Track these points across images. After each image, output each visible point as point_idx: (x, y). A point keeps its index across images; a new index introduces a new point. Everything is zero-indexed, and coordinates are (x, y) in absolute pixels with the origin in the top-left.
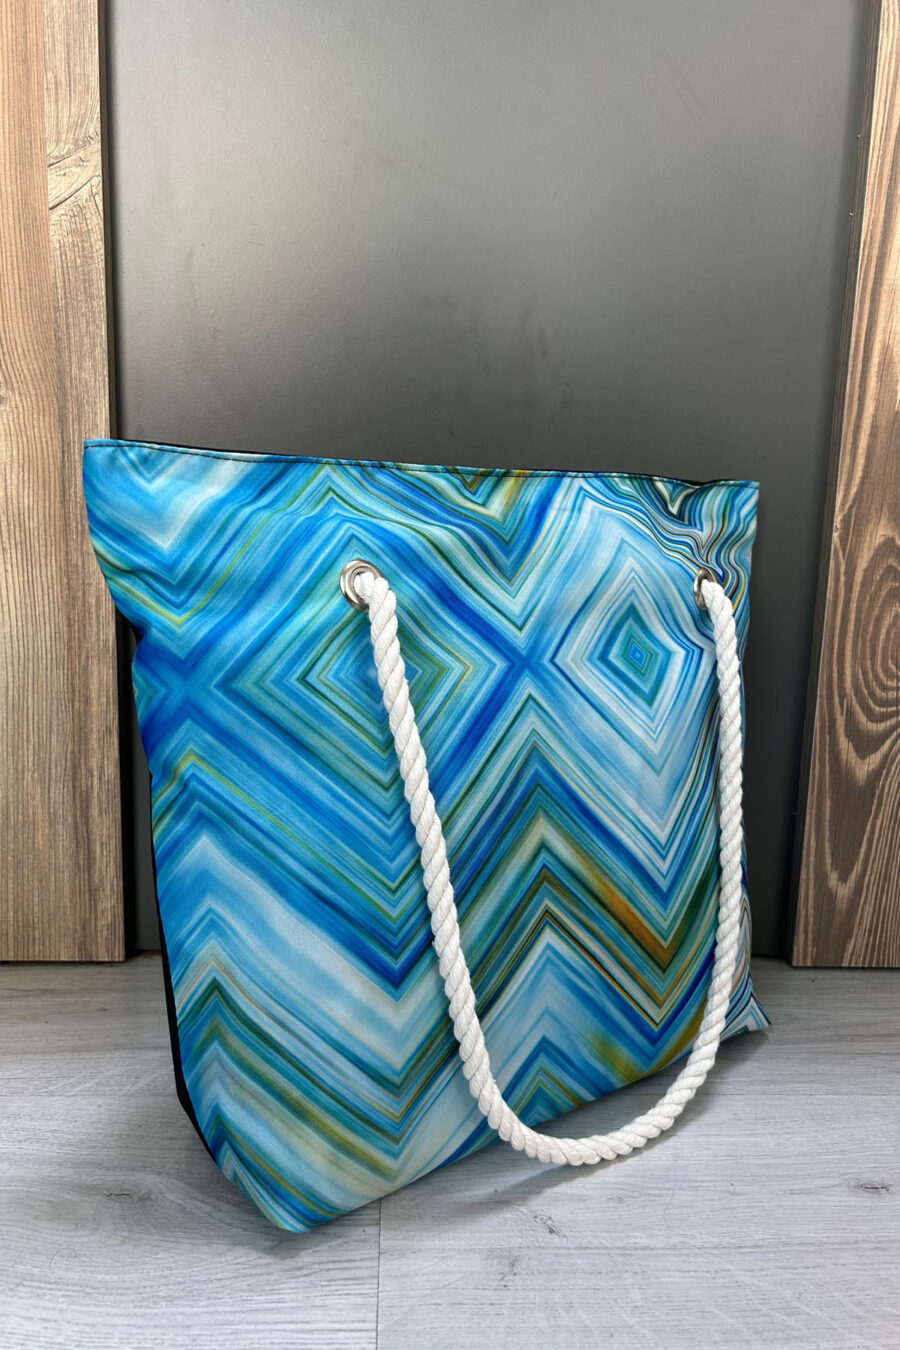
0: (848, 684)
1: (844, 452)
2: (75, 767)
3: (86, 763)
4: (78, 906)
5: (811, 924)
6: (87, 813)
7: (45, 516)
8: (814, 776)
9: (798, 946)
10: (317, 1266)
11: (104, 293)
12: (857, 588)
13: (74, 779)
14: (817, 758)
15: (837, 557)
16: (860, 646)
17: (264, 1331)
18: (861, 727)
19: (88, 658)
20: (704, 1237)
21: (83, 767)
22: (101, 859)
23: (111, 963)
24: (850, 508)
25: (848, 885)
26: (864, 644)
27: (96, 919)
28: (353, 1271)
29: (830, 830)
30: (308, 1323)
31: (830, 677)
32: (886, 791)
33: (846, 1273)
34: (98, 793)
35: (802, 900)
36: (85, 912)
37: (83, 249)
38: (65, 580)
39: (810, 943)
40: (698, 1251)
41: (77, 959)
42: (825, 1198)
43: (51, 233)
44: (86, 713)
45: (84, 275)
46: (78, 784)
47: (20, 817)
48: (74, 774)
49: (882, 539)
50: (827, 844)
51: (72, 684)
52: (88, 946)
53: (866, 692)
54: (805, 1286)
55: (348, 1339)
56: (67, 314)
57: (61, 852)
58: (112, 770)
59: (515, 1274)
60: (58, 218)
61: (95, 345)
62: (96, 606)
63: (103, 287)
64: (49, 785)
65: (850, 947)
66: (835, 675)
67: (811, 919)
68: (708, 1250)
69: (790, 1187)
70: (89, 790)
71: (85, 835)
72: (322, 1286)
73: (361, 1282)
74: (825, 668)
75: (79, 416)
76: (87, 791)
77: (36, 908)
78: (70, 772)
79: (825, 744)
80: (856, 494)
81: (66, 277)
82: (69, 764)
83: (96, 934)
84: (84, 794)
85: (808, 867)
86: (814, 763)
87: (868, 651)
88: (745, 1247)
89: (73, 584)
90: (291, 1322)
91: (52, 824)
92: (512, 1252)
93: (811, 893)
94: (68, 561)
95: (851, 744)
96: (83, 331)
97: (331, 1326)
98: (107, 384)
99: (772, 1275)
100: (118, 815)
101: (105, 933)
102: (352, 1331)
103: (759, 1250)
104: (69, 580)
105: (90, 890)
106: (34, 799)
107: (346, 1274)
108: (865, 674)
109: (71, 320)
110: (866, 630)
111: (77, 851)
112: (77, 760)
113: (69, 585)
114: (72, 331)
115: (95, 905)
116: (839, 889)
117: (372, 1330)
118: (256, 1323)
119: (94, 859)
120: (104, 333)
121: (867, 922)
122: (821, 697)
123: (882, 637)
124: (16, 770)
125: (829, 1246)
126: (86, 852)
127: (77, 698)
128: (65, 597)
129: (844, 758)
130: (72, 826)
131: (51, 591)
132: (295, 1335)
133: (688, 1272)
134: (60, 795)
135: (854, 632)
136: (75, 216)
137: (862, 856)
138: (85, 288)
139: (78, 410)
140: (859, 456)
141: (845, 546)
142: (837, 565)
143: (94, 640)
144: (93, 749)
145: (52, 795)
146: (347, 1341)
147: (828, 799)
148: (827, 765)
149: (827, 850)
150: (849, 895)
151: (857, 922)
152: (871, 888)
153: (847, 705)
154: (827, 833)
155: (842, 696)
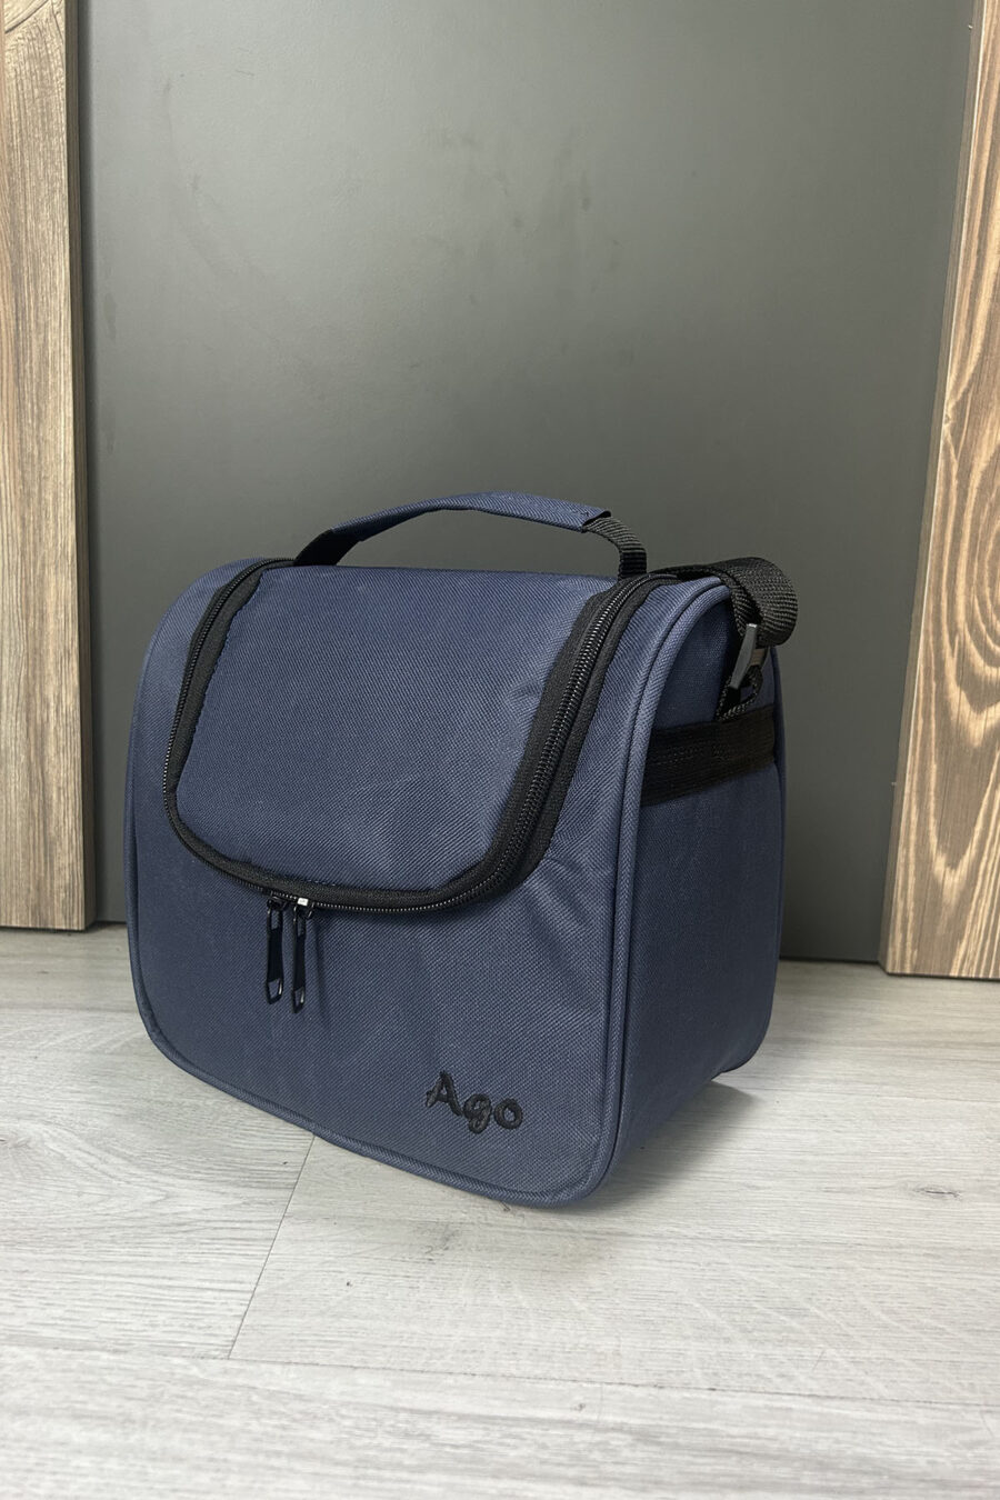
0: (961, 617)
1: (958, 320)
2: (29, 696)
3: (41, 694)
4: (32, 862)
5: (911, 920)
6: (42, 753)
8: (916, 732)
9: (894, 947)
10: (203, 1224)
11: (64, 129)
12: (973, 494)
13: (28, 711)
14: (921, 709)
15: (947, 456)
16: (976, 569)
17: (114, 1283)
18: (976, 671)
19: (43, 565)
20: (701, 1227)
21: (38, 696)
22: (58, 808)
23: (69, 932)
24: (965, 394)
25: (959, 872)
26: (981, 567)
27: (52, 878)
28: (245, 1232)
29: (936, 802)
30: (170, 1279)
31: (938, 608)
33: (883, 1278)
34: (55, 728)
35: (900, 889)
36: (40, 871)
37: (42, 77)
38: (19, 473)
39: (909, 944)
40: (688, 1241)
41: (30, 926)
42: (870, 1199)
43: (7, 60)
44: (41, 630)
45: (42, 107)
46: (32, 716)
48: (28, 703)
50: (932, 820)
51: (27, 597)
52: (42, 908)
53: (983, 627)
54: (820, 1287)
55: (215, 1298)
56: (22, 155)
57: (13, 796)
58: (71, 701)
59: (447, 1249)
60: (15, 43)
61: (54, 191)
62: (54, 504)
63: (64, 121)
65: (961, 952)
66: (944, 604)
67: (911, 915)
68: (703, 1242)
69: (826, 1185)
70: (45, 723)
71: (40, 777)
72: (202, 1244)
73: (251, 1243)
74: (932, 596)
75: (35, 276)
76: (43, 725)
78: (23, 701)
79: (931, 692)
80: (973, 375)
81: (22, 109)
82: (22, 691)
83: (52, 896)
84: (39, 728)
85: (907, 846)
86: (917, 715)
87: (986, 575)
88: (752, 1241)
89: (28, 477)
90: (150, 1277)
92: (450, 1227)
93: (912, 880)
94: (22, 450)
95: (963, 693)
96: (41, 173)
97: (198, 1284)
98: (67, 237)
99: (780, 1273)
100: (78, 755)
101: (62, 895)
102: (222, 1290)
103: (769, 1245)
104: (23, 472)
105: (45, 844)
107: (237, 1234)
108: (983, 604)
109: (27, 162)
110: (983, 549)
111: (31, 797)
112: (31, 686)
113: (23, 477)
114: (27, 175)
115: (51, 862)
116: (947, 877)
117: (248, 1292)
118: (105, 1275)
119: (51, 806)
120: (64, 177)
121: (982, 922)
122: (926, 631)
125: (864, 1248)
126: (41, 798)
127: (32, 614)
128: (18, 493)
129: (955, 710)
130: (25, 767)
132: (150, 1290)
133: (671, 1261)
134: (12, 728)
135: (969, 551)
136: (33, 39)
137: (976, 837)
138: (43, 124)
139: (34, 269)
140: (978, 325)
141: (959, 439)
142: (948, 465)
143: (51, 545)
144: (49, 675)
146: (213, 1301)
147: (933, 762)
148: (933, 719)
149: (933, 828)
150: (959, 884)
151: (970, 920)
152: (989, 875)
153: (959, 643)
154: (932, 806)
155: (953, 632)
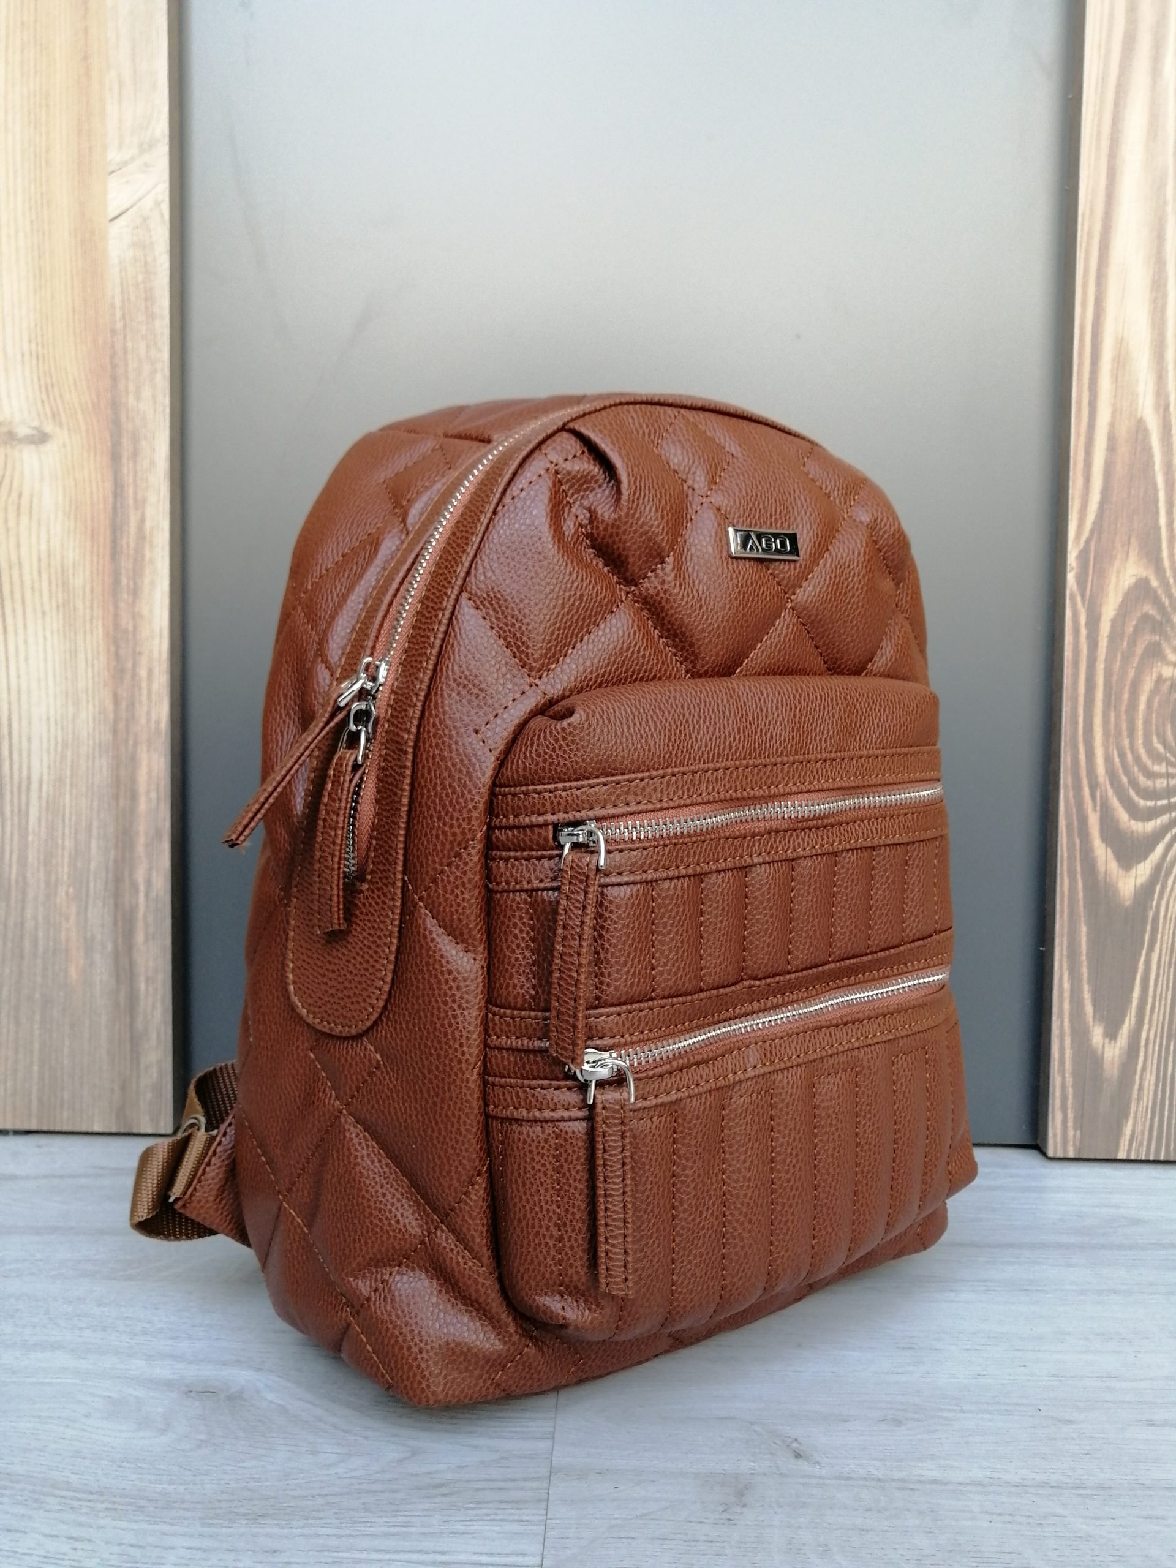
0: (1100, 770)
1: (1074, 473)
2: (118, 880)
4: (117, 1060)
5: (1070, 1097)
6: (131, 939)
7: (92, 572)
8: (1062, 892)
9: (1054, 1127)
11: (167, 312)
12: (1103, 642)
13: (117, 895)
14: (1065, 867)
15: (1074, 605)
16: (1112, 719)
18: (1122, 826)
19: (136, 744)
22: (146, 999)
24: (1088, 542)
25: (1119, 1040)
26: (1118, 717)
27: (138, 1077)
29: (1089, 967)
31: (1075, 760)
32: (1162, 914)
34: (145, 916)
35: (1056, 1063)
36: (125, 1067)
37: (146, 264)
38: (112, 649)
39: (1070, 1124)
41: (114, 1130)
43: (110, 248)
44: (133, 810)
45: (146, 292)
46: (120, 901)
47: (51, 944)
48: (116, 888)
49: (1133, 580)
50: (1086, 988)
51: (118, 776)
53: (1125, 779)
56: (125, 337)
57: (98, 988)
58: (162, 884)
60: (117, 231)
61: (154, 372)
62: (147, 680)
64: (87, 903)
65: (1128, 1130)
66: (1082, 757)
67: (1070, 1091)
70: (134, 909)
71: (128, 968)
74: (1068, 750)
75: (135, 454)
76: (131, 910)
77: (66, 1062)
78: (111, 887)
79: (1075, 851)
80: (1094, 523)
81: (126, 296)
82: (110, 876)
83: (138, 1097)
84: (128, 914)
85: (1061, 1016)
86: (1062, 876)
87: (1124, 726)
89: (122, 652)
91: (89, 950)
93: (1068, 1053)
94: (116, 626)
95: (1109, 850)
96: (143, 355)
98: (168, 415)
100: (168, 942)
101: (149, 1096)
104: (117, 648)
105: (132, 1039)
106: (67, 919)
108: (1122, 756)
109: (129, 344)
110: (1119, 698)
111: (117, 987)
112: (120, 870)
113: (117, 655)
114: (129, 356)
115: (138, 1058)
116: (1106, 1049)
119: (138, 998)
120: (166, 358)
121: (1148, 1094)
122: (1065, 787)
123: (1142, 707)
124: (48, 883)
126: (128, 989)
127: (123, 794)
128: (112, 669)
129: (1101, 867)
130: (111, 955)
131: (96, 662)
134: (99, 915)
135: (1104, 701)
136: (137, 227)
137: (1134, 1001)
138: (147, 308)
139: (134, 447)
140: (1094, 474)
141: (1085, 588)
142: (1075, 616)
143: (143, 721)
144: (139, 858)
145: (90, 915)
147: (1083, 924)
148: (1079, 877)
149: (1087, 995)
150: (1120, 1056)
151: (1135, 1095)
152: (1151, 1046)
153: (1101, 797)
154: (1085, 971)
155: (1094, 786)
